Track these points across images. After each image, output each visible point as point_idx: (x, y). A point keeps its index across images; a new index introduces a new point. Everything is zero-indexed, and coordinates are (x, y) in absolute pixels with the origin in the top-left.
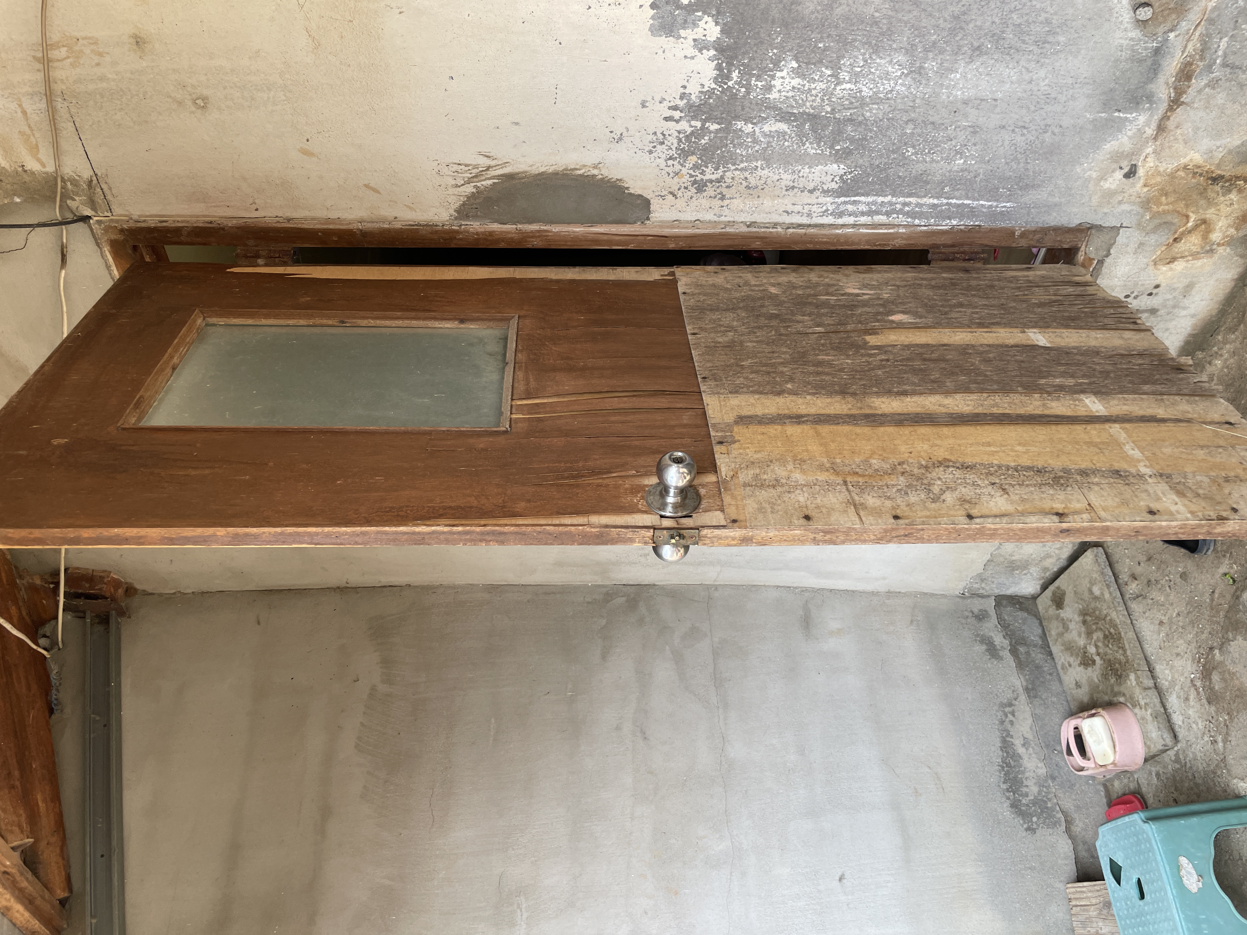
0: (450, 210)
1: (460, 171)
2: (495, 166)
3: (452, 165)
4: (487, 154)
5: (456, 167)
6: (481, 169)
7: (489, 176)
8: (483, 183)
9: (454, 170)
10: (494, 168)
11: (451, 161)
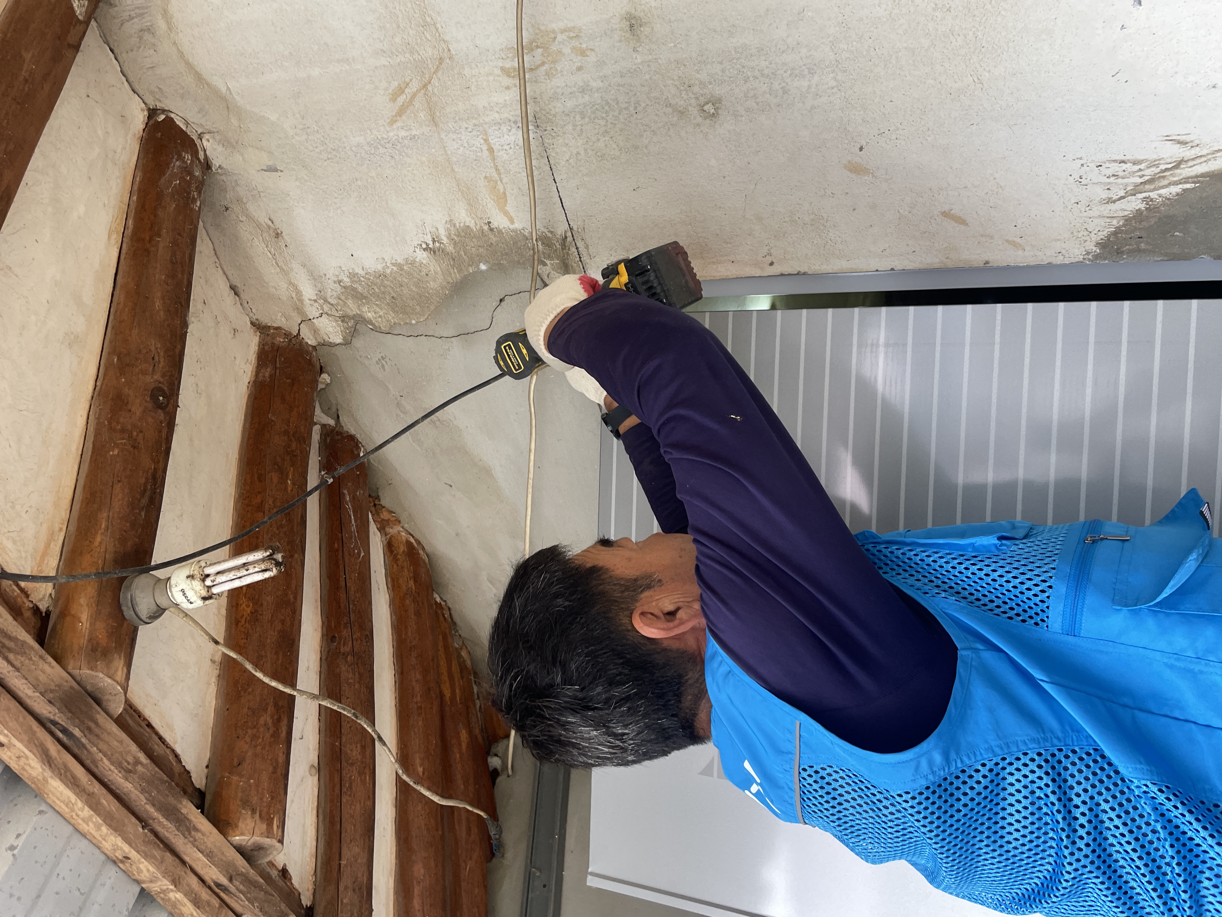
0: (1088, 243)
1: (1121, 174)
2: (1193, 159)
3: (1107, 165)
4: (1182, 138)
5: (1116, 168)
6: (1163, 167)
7: (1175, 179)
8: (1163, 192)
9: (1109, 172)
10: (1191, 163)
11: (1107, 157)
